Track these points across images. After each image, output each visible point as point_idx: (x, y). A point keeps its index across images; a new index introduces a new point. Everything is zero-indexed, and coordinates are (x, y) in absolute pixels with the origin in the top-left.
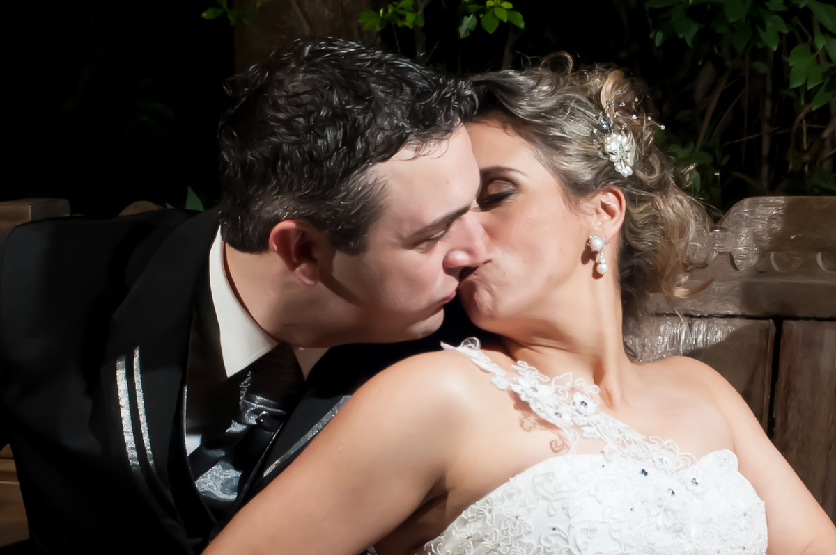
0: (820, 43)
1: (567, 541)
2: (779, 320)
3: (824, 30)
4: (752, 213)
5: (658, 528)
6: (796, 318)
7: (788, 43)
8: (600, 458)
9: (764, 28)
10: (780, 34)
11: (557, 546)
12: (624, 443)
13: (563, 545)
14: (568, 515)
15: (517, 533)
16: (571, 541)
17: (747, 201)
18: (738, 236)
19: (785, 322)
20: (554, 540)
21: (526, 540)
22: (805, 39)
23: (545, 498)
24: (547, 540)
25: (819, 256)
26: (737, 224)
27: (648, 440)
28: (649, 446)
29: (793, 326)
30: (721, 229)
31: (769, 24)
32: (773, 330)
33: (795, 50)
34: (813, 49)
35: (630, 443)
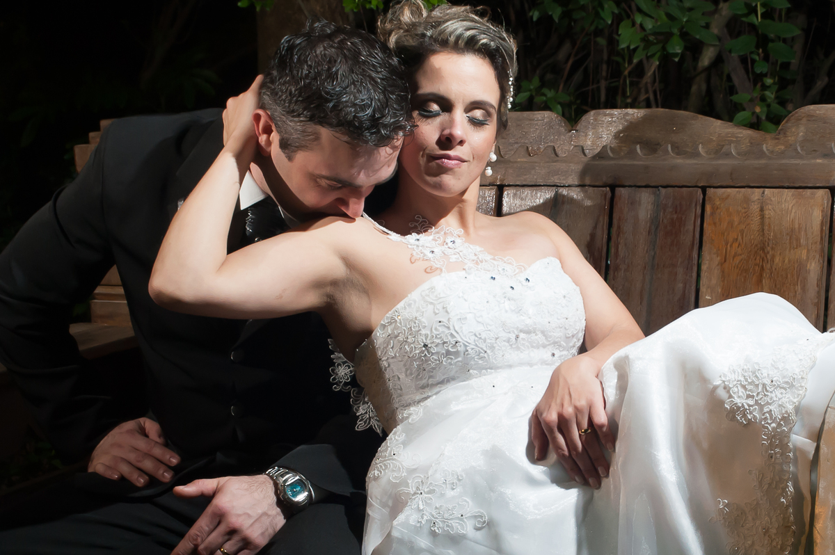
0: (639, 19)
1: (448, 328)
2: (613, 188)
3: (640, 10)
4: (595, 120)
5: (506, 311)
6: (624, 186)
7: (618, 20)
8: (463, 273)
9: (603, 8)
10: (613, 13)
11: (443, 332)
12: (477, 262)
13: (447, 331)
14: (447, 312)
15: (417, 329)
16: (451, 328)
17: (592, 113)
18: (586, 135)
19: (617, 188)
20: (441, 329)
21: (423, 332)
22: (628, 17)
23: (431, 303)
24: (436, 329)
25: (638, 147)
26: (586, 128)
27: (494, 259)
28: (495, 263)
29: (622, 192)
30: (576, 130)
31: (606, 6)
32: (609, 194)
33: (623, 24)
34: (634, 24)
35: (482, 262)
